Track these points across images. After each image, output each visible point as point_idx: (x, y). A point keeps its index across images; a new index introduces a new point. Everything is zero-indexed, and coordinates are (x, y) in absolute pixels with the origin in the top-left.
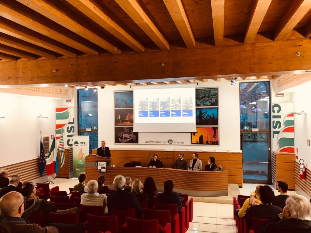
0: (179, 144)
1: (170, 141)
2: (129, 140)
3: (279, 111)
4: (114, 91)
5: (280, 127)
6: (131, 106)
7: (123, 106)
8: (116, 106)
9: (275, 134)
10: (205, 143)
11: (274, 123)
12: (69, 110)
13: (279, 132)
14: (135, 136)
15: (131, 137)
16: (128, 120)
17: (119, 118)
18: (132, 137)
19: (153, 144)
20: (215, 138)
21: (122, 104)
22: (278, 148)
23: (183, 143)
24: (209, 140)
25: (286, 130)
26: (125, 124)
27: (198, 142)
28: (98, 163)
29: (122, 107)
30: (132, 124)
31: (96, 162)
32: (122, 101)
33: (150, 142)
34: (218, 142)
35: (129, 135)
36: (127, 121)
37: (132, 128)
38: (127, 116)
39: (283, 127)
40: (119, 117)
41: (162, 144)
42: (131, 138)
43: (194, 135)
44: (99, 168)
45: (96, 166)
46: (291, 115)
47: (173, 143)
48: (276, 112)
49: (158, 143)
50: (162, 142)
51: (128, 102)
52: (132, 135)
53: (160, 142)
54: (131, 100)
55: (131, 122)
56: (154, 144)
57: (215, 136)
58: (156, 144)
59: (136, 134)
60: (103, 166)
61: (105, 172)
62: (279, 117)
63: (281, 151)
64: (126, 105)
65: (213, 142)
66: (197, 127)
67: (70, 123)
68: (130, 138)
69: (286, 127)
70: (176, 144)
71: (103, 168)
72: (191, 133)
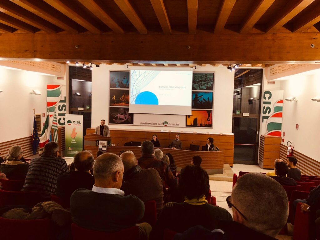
0: (174, 126)
1: (165, 123)
2: (124, 120)
3: (269, 98)
4: (109, 70)
5: (269, 112)
6: (126, 86)
7: (119, 86)
8: (111, 86)
9: (264, 119)
10: (199, 125)
11: (264, 109)
12: (60, 88)
13: (269, 117)
14: (130, 117)
15: (126, 118)
16: (123, 100)
17: (114, 99)
18: (127, 118)
19: (148, 125)
20: (209, 121)
21: (118, 84)
22: (266, 132)
23: (178, 125)
24: (203, 123)
25: (275, 116)
26: (120, 105)
27: (193, 125)
28: (98, 142)
29: (117, 87)
30: (127, 104)
31: (97, 141)
32: (118, 81)
33: (146, 123)
34: (211, 124)
35: (124, 116)
36: (123, 102)
37: (128, 109)
38: (123, 97)
39: (272, 112)
40: (114, 97)
41: (157, 125)
42: (126, 119)
43: (189, 118)
44: (99, 147)
45: (97, 145)
46: (281, 102)
47: (168, 125)
48: (267, 98)
49: (153, 124)
50: (157, 124)
51: (124, 82)
52: (127, 116)
53: (156, 124)
54: (127, 80)
55: (126, 103)
56: (150, 125)
57: (209, 119)
58: (151, 125)
59: (132, 115)
60: (103, 145)
61: (105, 151)
62: (269, 103)
63: (269, 134)
64: (122, 85)
65: (206, 125)
66: (192, 110)
67: (61, 101)
68: (125, 119)
69: (275, 112)
70: (171, 126)
71: (104, 147)
72: (187, 115)
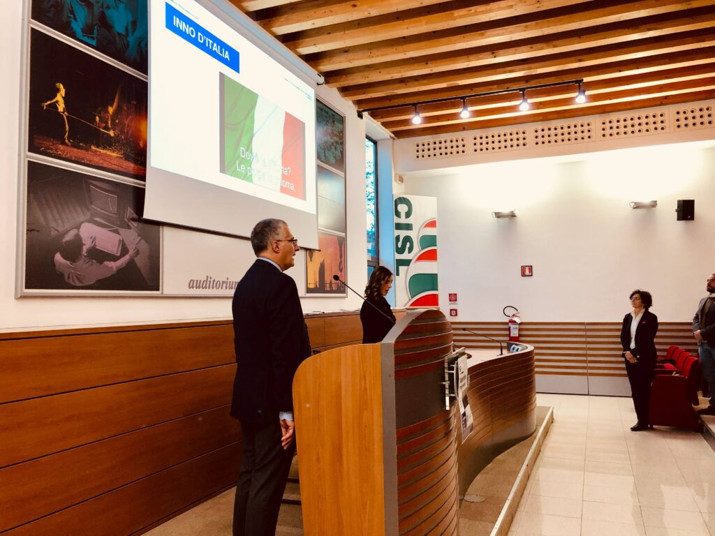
2: (114, 266)
3: (408, 215)
5: (410, 250)
6: (129, 54)
7: (88, 32)
9: (400, 267)
10: (328, 287)
11: (399, 241)
13: (410, 261)
15: (125, 251)
16: (112, 133)
17: (61, 107)
18: (131, 252)
19: (215, 292)
20: (341, 271)
21: (81, 15)
22: (407, 299)
25: (422, 257)
26: (96, 160)
27: (318, 286)
33: (207, 283)
35: (116, 238)
36: (107, 143)
38: (111, 110)
39: (417, 250)
40: (59, 98)
42: (127, 258)
43: (311, 260)
46: (432, 224)
48: (403, 215)
49: (231, 287)
51: (117, 21)
52: (131, 239)
54: (130, 19)
55: (128, 159)
56: (220, 292)
57: (341, 267)
58: (224, 292)
62: (408, 227)
63: (413, 304)
64: (105, 31)
68: (123, 255)
69: (422, 249)
